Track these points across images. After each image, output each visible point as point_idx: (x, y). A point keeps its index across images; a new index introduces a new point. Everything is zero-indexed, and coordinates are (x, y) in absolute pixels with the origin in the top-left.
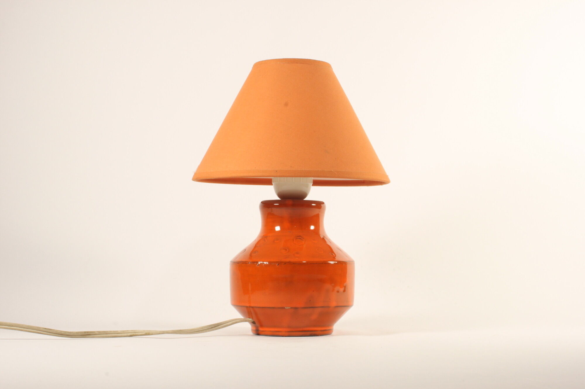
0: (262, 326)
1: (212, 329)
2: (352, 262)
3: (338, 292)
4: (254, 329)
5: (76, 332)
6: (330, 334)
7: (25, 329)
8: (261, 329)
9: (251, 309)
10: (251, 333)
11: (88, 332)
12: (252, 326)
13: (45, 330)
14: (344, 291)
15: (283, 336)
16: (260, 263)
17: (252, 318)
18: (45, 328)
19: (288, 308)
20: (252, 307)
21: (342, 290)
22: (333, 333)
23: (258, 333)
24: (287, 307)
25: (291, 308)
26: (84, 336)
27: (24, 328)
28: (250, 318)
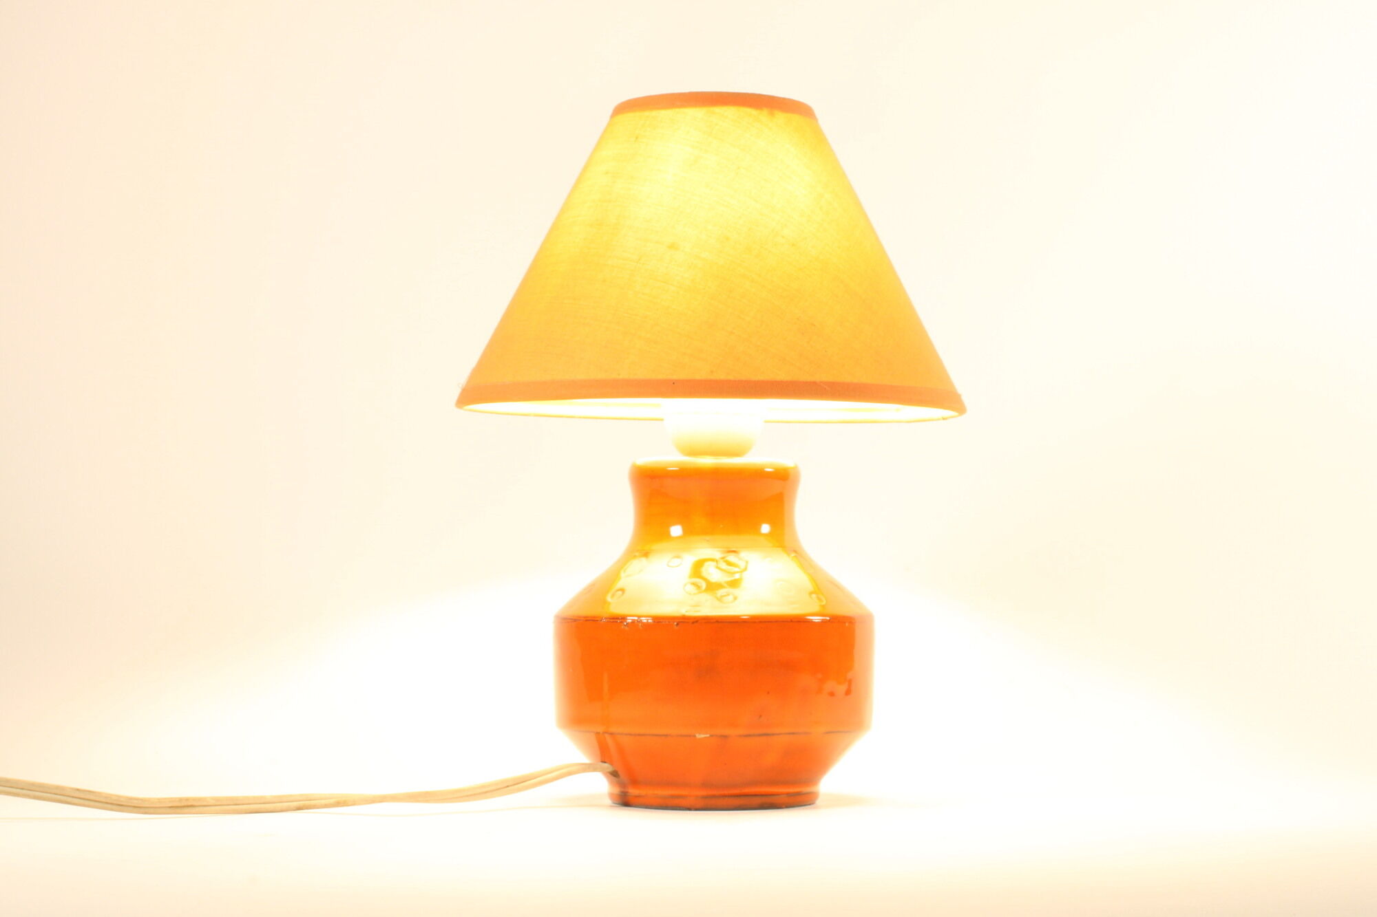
0: (635, 782)
1: (508, 788)
2: (867, 619)
3: (832, 694)
4: (617, 790)
5: (158, 799)
6: (810, 804)
7: (24, 792)
8: (633, 791)
9: (609, 739)
10: (608, 801)
11: (187, 799)
12: (611, 783)
13: (77, 794)
14: (848, 692)
15: (689, 809)
16: (630, 621)
17: (612, 764)
18: (78, 790)
19: (703, 736)
20: (611, 734)
21: (842, 688)
22: (818, 802)
23: (625, 801)
24: (700, 734)
25: (711, 736)
26: (178, 810)
27: (22, 789)
28: (605, 762)
